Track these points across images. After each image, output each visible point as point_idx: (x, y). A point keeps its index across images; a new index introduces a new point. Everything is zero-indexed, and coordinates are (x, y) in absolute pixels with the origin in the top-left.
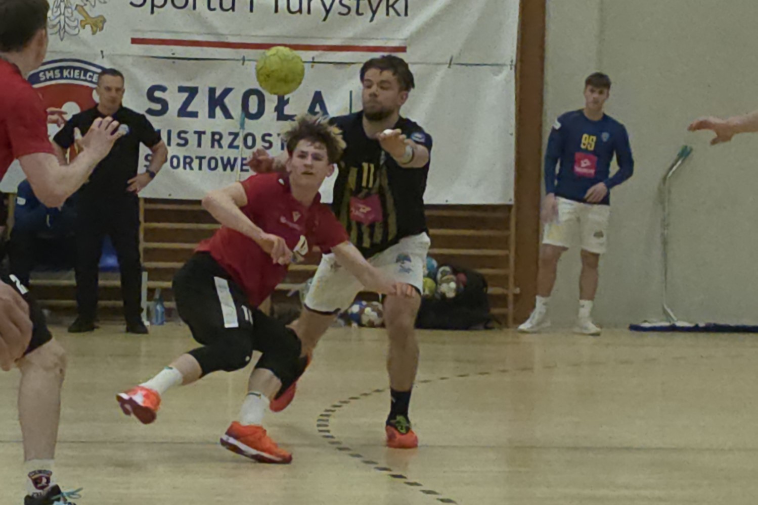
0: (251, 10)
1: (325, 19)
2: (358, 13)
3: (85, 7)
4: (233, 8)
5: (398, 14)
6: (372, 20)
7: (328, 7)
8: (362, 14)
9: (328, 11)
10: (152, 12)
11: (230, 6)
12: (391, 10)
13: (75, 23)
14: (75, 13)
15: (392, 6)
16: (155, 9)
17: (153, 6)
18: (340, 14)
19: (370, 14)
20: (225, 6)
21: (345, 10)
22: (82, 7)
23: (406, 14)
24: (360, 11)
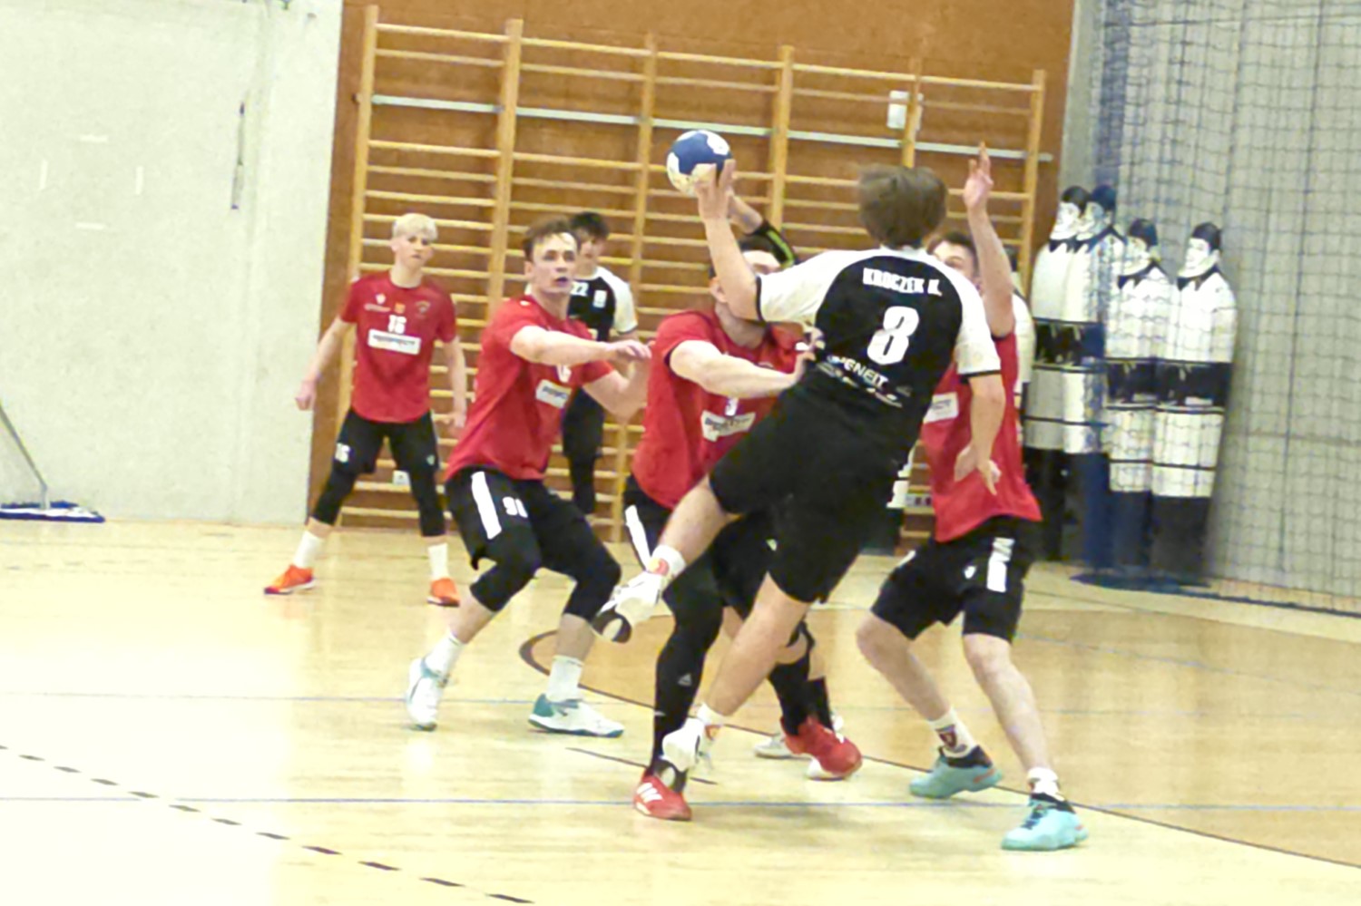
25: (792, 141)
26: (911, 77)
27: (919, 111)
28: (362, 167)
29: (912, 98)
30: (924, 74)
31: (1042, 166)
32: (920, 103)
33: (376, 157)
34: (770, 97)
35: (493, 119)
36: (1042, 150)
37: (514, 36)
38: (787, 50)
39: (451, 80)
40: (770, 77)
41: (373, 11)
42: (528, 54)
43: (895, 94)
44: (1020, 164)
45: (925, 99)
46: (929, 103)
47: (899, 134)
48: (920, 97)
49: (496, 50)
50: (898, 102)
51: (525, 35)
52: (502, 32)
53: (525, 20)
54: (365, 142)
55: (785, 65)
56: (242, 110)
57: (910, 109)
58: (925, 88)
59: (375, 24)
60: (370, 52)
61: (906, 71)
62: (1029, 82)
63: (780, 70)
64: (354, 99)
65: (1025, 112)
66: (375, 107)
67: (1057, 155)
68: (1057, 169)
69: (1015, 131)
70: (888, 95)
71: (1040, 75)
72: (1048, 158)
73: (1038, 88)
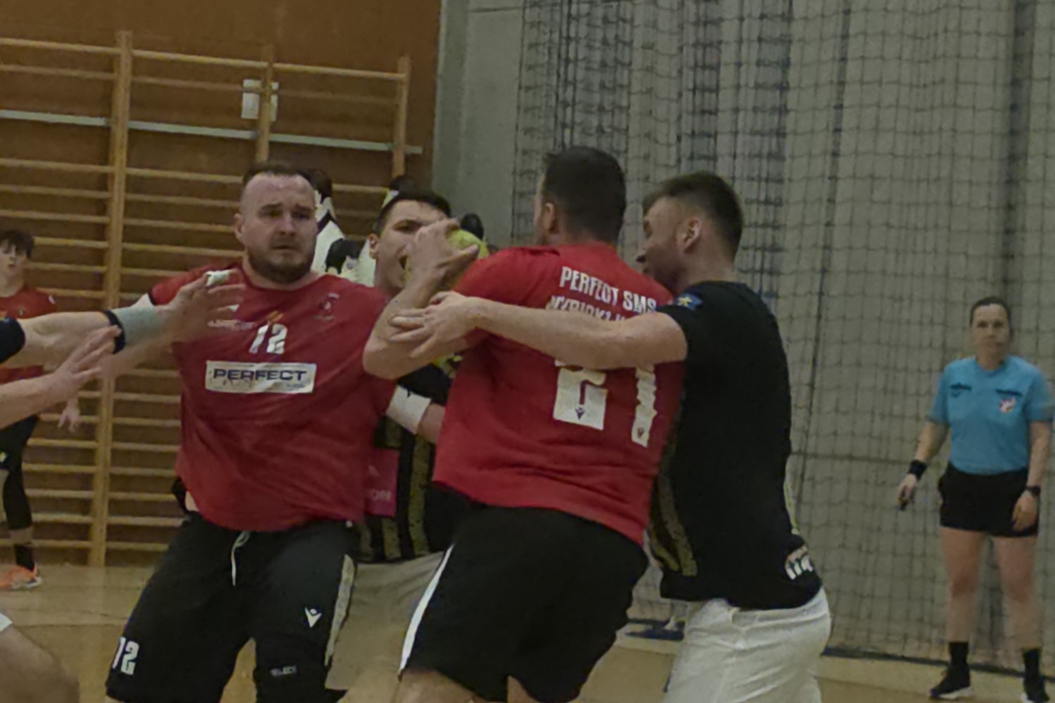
25: (133, 133)
26: (264, 64)
27: (274, 99)
29: (264, 84)
30: (278, 61)
31: (411, 158)
32: (275, 92)
34: (110, 86)
36: (410, 140)
38: (124, 35)
40: (109, 64)
43: (248, 83)
44: (385, 156)
45: (280, 88)
46: (284, 92)
47: (253, 125)
48: (275, 86)
50: (250, 91)
55: (123, 51)
57: (263, 97)
58: (277, 76)
61: (258, 58)
62: (394, 71)
63: (119, 56)
65: (390, 102)
67: (429, 149)
68: (430, 163)
69: (382, 123)
70: (241, 83)
71: (404, 63)
72: (418, 150)
73: (402, 76)
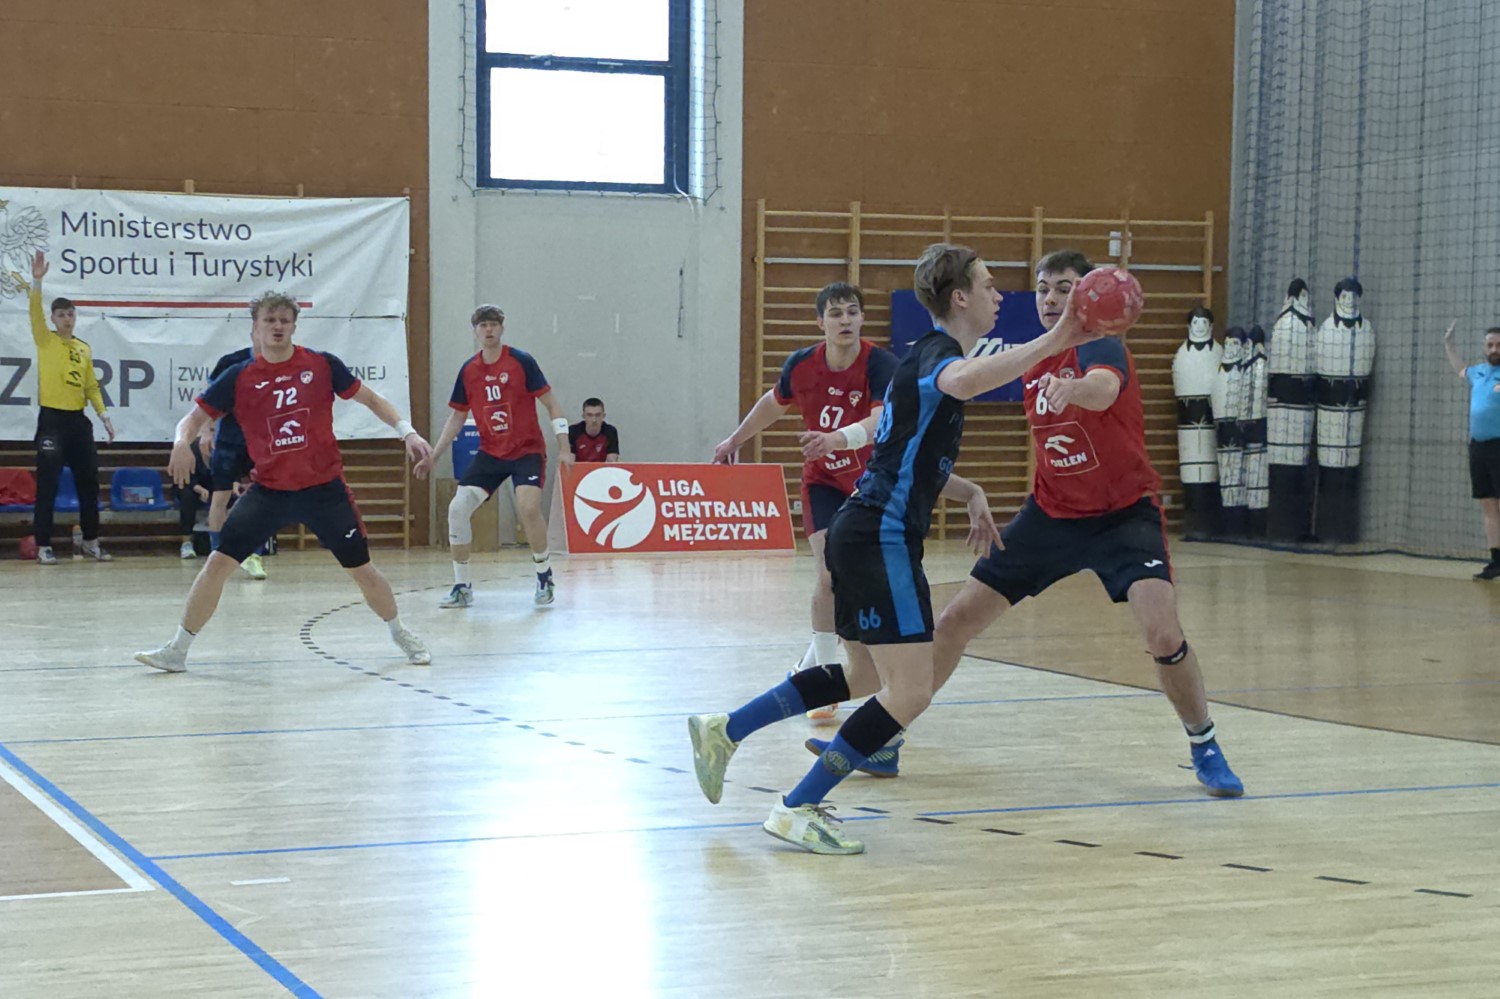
0: (172, 273)
1: (239, 280)
2: (268, 274)
3: (21, 274)
4: (155, 272)
5: (304, 275)
6: (280, 280)
7: (241, 269)
8: (271, 275)
9: (241, 273)
10: (82, 277)
11: (153, 270)
12: (296, 270)
13: (12, 288)
14: (12, 278)
15: (298, 268)
16: (85, 275)
17: (82, 271)
18: (252, 275)
19: (279, 275)
20: (148, 270)
21: (257, 272)
22: (18, 273)
23: (311, 274)
24: (270, 272)
26: (1121, 222)
27: (1129, 243)
28: (761, 304)
29: (1123, 233)
30: (1131, 219)
31: (1215, 275)
32: (1129, 239)
33: (769, 297)
34: (1029, 242)
35: (845, 267)
36: (1214, 264)
37: (855, 213)
38: (1038, 209)
39: (817, 245)
40: (1029, 228)
41: (762, 203)
42: (865, 224)
43: (1113, 234)
44: (1200, 274)
45: (1133, 235)
46: (1136, 238)
48: (1130, 234)
49: (845, 223)
50: (1114, 238)
51: (863, 210)
52: (849, 212)
53: (863, 202)
54: (761, 289)
55: (1038, 220)
56: (681, 273)
57: (1123, 242)
58: (1132, 228)
59: (763, 212)
60: (762, 228)
61: (1119, 218)
62: (1203, 219)
63: (1034, 223)
64: (753, 260)
65: (1202, 239)
66: (766, 264)
67: (1225, 267)
68: (1226, 276)
69: (1196, 253)
70: (1108, 234)
71: (1210, 214)
72: (1219, 269)
73: (1209, 222)
